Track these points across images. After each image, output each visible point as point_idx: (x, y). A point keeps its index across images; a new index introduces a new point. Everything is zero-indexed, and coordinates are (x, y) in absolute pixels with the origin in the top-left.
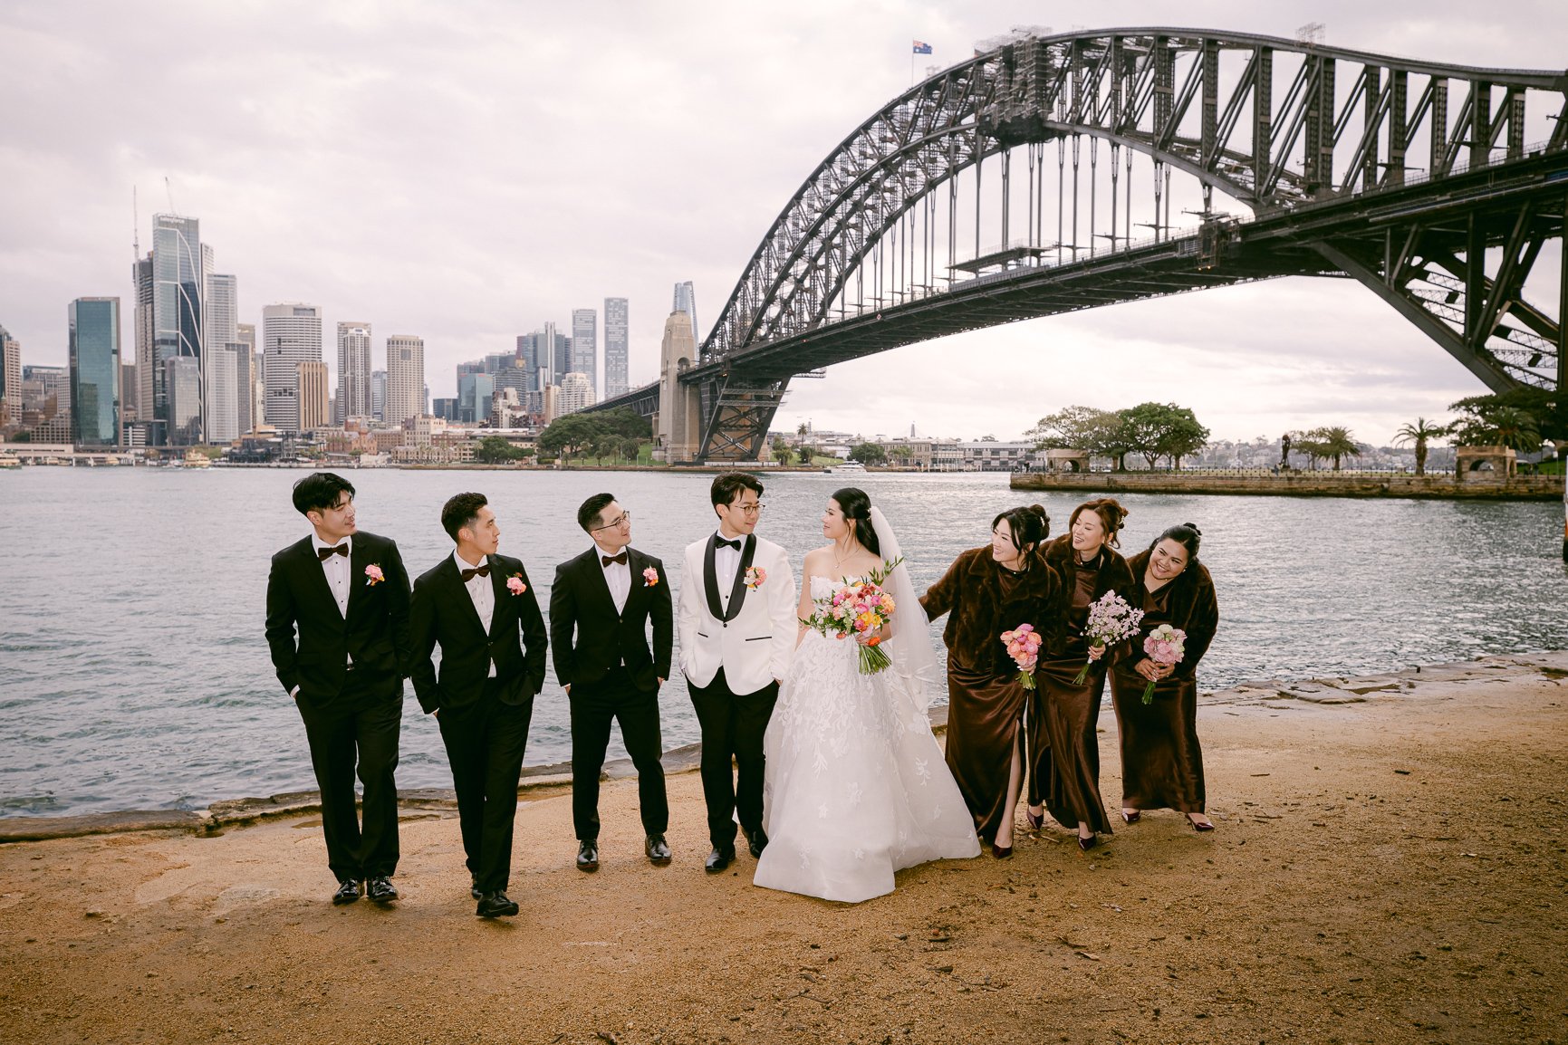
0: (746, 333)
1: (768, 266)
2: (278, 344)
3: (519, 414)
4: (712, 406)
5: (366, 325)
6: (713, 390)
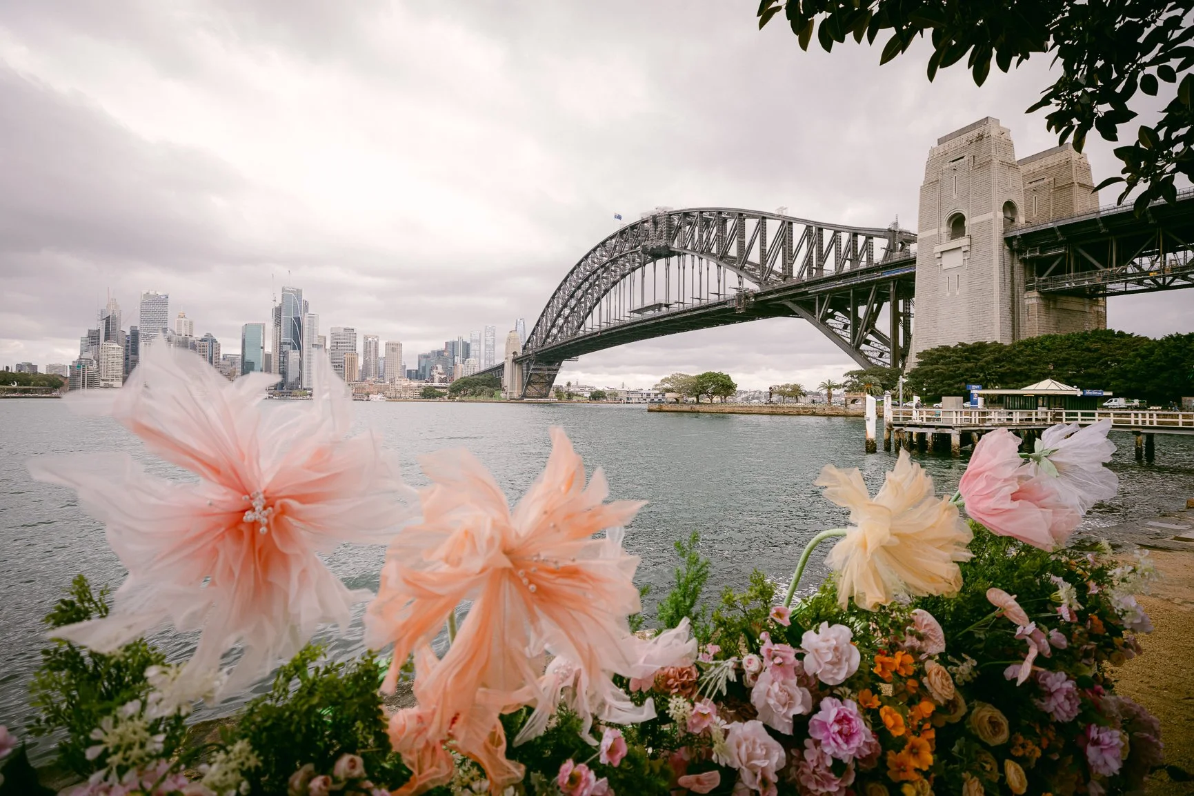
0: (543, 341)
1: (552, 310)
2: (336, 345)
3: (443, 377)
4: (528, 373)
5: (377, 337)
6: (528, 366)
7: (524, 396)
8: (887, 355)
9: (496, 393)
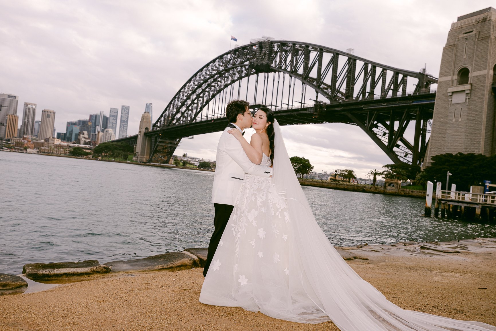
2: (1, 107)
4: (155, 144)
5: (35, 105)
6: (155, 140)
7: (151, 161)
9: (130, 157)
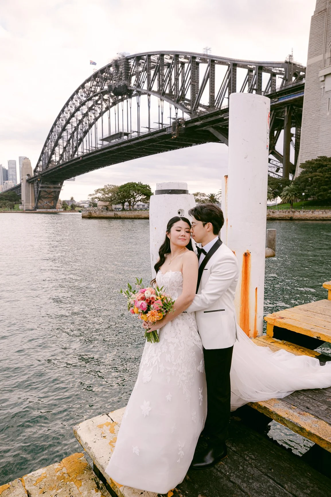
0: (47, 165)
1: (51, 142)
4: (38, 190)
6: (38, 185)
7: (37, 207)
8: (281, 170)
9: (16, 206)
